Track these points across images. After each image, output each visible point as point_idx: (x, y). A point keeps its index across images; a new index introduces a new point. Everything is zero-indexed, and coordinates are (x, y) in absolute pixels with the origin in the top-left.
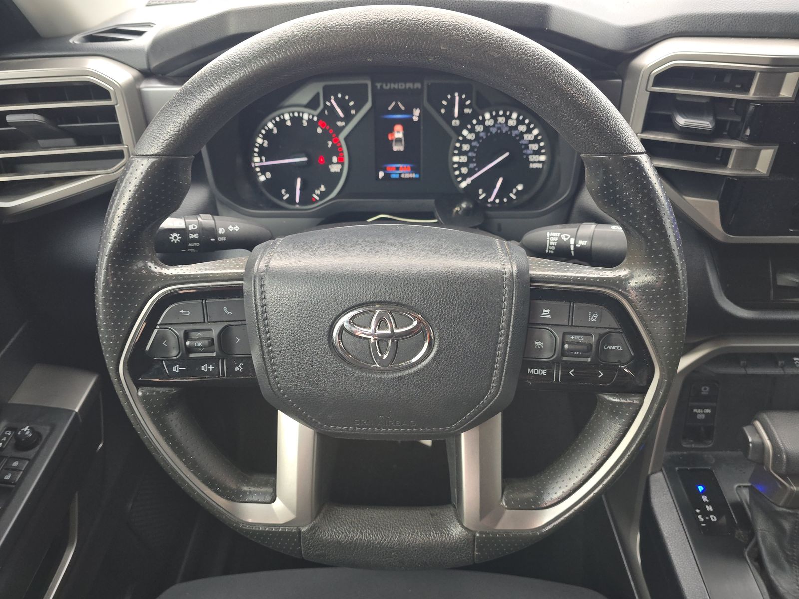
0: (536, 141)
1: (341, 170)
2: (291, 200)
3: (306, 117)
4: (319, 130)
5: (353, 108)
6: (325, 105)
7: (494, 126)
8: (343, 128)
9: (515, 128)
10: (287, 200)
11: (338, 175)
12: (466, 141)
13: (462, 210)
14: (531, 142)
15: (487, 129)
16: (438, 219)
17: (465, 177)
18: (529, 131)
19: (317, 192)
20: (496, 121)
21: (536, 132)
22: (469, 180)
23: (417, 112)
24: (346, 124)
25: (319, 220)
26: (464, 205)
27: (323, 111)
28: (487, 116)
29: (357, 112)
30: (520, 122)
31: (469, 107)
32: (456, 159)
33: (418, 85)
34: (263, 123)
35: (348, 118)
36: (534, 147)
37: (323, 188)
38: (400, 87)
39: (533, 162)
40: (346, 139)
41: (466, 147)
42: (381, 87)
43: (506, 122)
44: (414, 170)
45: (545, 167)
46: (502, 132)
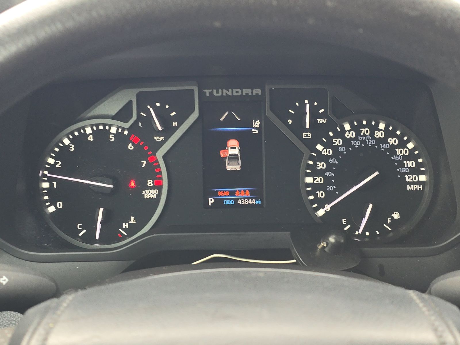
0: (411, 156)
1: (159, 196)
2: (89, 238)
3: (113, 130)
4: (131, 147)
5: (174, 118)
6: (139, 115)
7: (356, 139)
8: (163, 143)
9: (384, 141)
10: (84, 239)
11: (155, 202)
12: (321, 157)
13: (330, 245)
14: (405, 158)
15: (347, 142)
16: (297, 259)
17: (321, 203)
18: (403, 144)
19: (126, 225)
20: (358, 133)
21: (411, 145)
22: (328, 207)
23: (257, 124)
24: (166, 139)
25: (126, 264)
26: (332, 240)
27: (136, 123)
28: (347, 127)
29: (180, 125)
30: (389, 134)
31: (322, 116)
32: (309, 180)
33: (258, 91)
34: (57, 138)
35: (168, 131)
36: (411, 164)
37: (133, 220)
38: (235, 94)
39: (410, 184)
40: (164, 157)
41: (321, 165)
42: (211, 93)
43: (372, 134)
44: (254, 195)
45: (427, 189)
46: (367, 145)
